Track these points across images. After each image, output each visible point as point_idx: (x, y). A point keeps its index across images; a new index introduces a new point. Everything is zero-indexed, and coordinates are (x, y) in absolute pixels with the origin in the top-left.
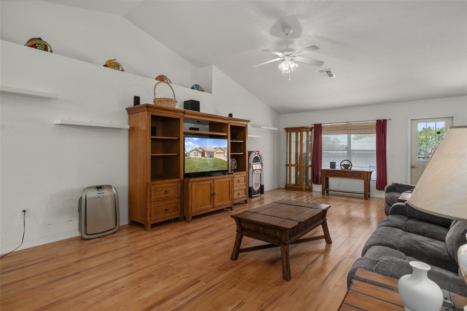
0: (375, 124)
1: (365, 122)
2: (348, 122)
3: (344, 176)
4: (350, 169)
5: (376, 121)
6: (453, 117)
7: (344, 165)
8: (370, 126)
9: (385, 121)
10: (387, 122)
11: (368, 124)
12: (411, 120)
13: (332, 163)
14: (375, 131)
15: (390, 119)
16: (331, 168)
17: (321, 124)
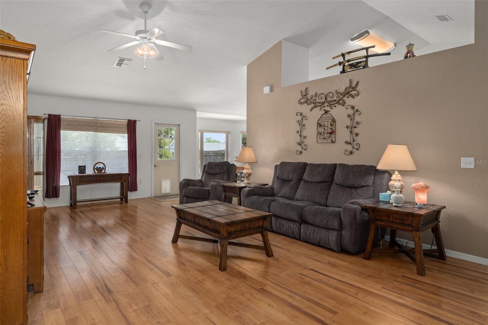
0: (127, 124)
1: (115, 120)
2: (96, 118)
3: (103, 181)
4: (104, 172)
5: (127, 121)
6: (180, 125)
7: (97, 169)
8: (120, 125)
9: (135, 122)
10: (137, 122)
11: (119, 123)
12: (155, 123)
13: (81, 166)
14: (126, 130)
15: (140, 121)
16: (79, 173)
17: (60, 115)
